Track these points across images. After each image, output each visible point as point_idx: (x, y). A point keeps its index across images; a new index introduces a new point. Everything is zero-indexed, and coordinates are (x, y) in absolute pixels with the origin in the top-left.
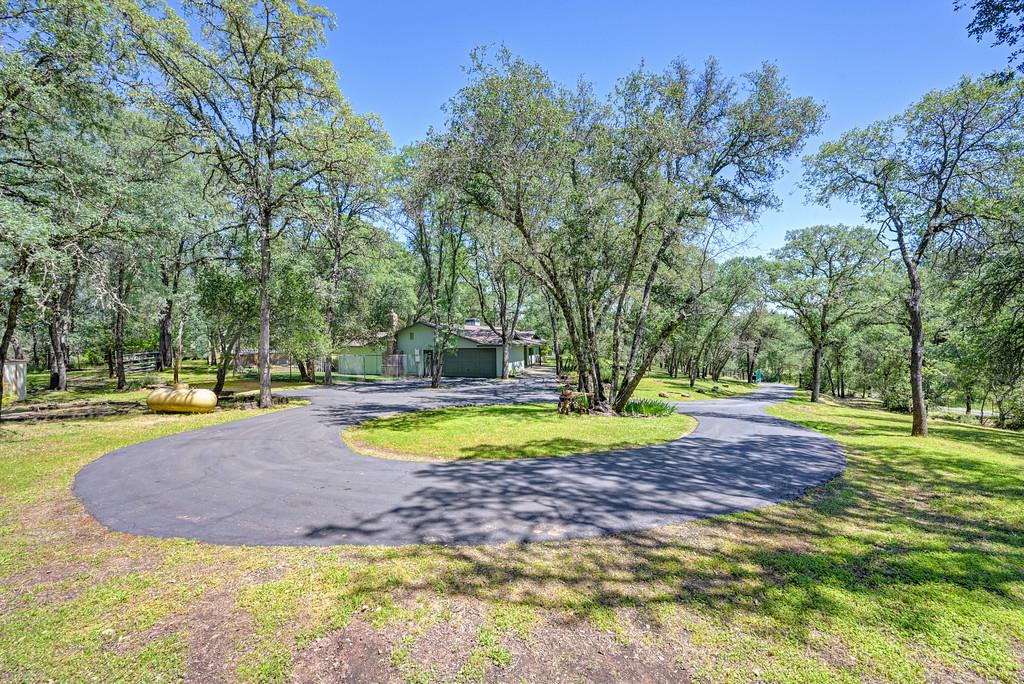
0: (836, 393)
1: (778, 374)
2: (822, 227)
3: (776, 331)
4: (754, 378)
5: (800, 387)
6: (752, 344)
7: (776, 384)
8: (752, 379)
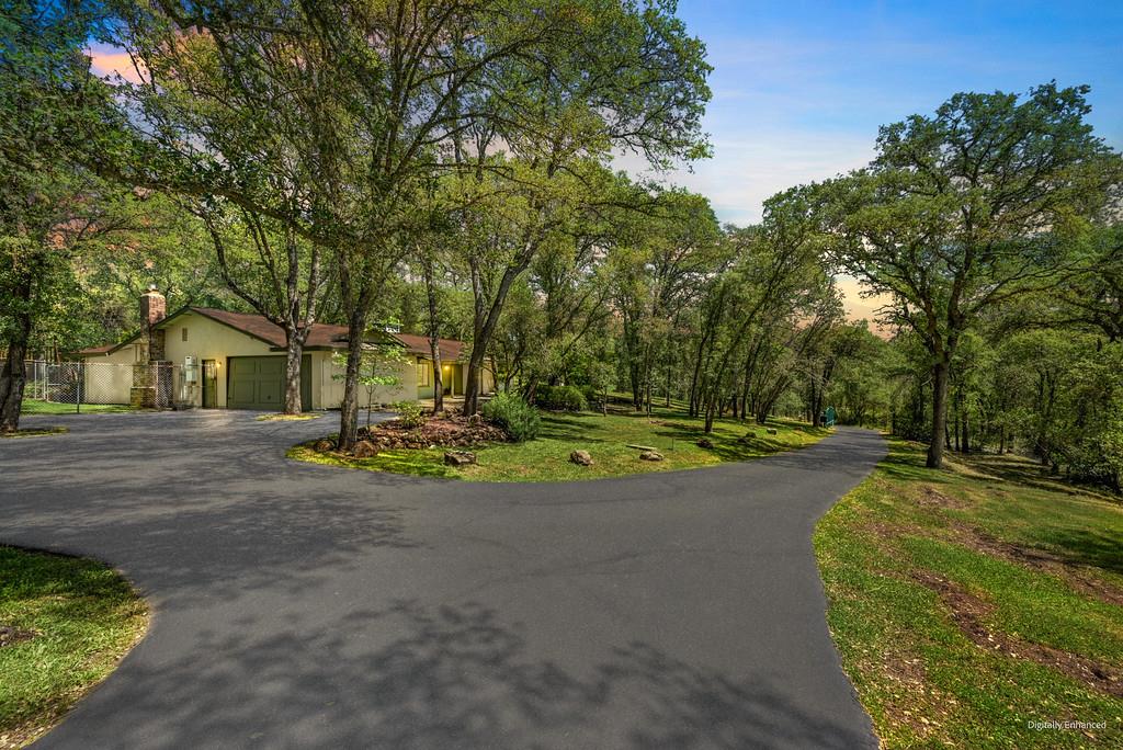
0: (953, 445)
1: (859, 415)
2: (962, 94)
3: (857, 345)
4: (824, 419)
5: (894, 434)
6: (820, 363)
7: (856, 428)
8: (819, 421)
